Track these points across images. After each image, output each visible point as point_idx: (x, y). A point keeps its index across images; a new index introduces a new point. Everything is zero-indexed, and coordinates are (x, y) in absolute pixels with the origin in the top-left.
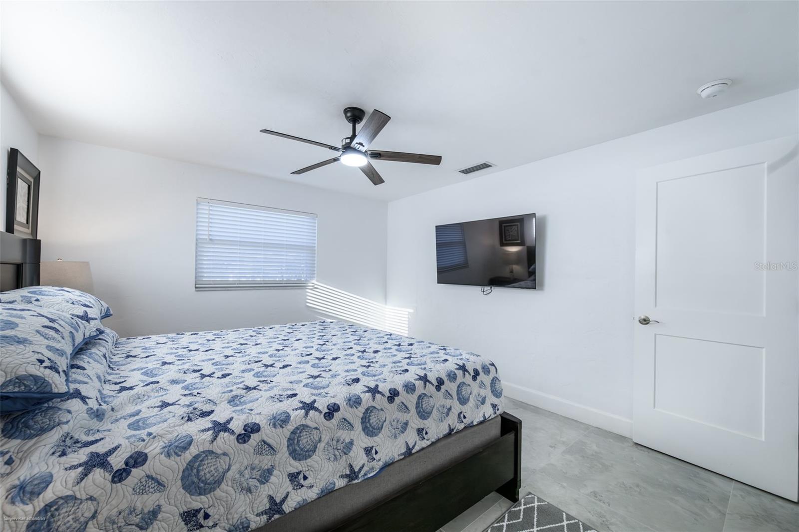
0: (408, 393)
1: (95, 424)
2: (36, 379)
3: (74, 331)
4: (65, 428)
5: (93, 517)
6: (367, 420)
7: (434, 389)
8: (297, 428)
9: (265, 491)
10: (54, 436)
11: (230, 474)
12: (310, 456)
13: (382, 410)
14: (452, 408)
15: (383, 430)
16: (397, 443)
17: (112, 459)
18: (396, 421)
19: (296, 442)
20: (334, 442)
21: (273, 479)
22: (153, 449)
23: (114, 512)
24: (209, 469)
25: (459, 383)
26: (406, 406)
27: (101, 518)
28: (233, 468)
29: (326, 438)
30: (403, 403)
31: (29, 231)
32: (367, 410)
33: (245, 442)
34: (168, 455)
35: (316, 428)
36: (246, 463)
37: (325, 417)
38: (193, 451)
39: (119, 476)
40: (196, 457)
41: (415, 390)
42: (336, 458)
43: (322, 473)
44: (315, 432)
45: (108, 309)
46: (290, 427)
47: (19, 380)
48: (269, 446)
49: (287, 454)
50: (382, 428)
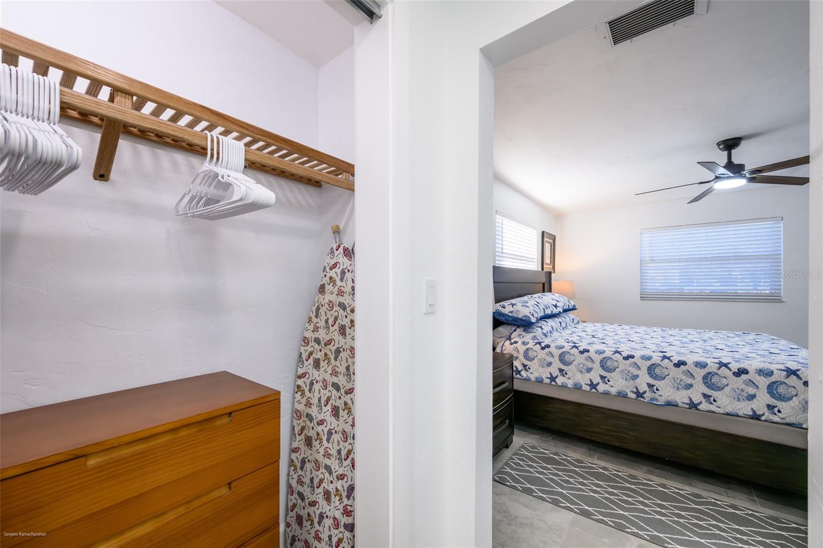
0: (697, 367)
1: (544, 337)
2: (528, 317)
3: (545, 309)
4: (535, 334)
5: (536, 356)
6: (652, 370)
7: (731, 373)
8: (606, 357)
9: (588, 376)
10: (532, 335)
11: (574, 362)
12: (612, 372)
13: (666, 368)
14: (757, 396)
15: (665, 380)
16: (679, 393)
17: (542, 344)
18: (679, 379)
19: (604, 362)
20: (627, 371)
21: (591, 372)
22: (552, 345)
23: (541, 358)
24: (567, 357)
25: (774, 380)
26: (691, 374)
27: (538, 357)
28: (576, 361)
29: (621, 367)
30: (689, 371)
31: (551, 267)
32: (653, 364)
33: (582, 354)
34: (556, 348)
35: (616, 361)
36: (581, 362)
37: (623, 358)
38: (563, 350)
39: (543, 348)
40: (564, 352)
41: (705, 368)
42: (626, 379)
43: (618, 383)
44: (616, 362)
45: (574, 305)
46: (603, 356)
47: (525, 316)
48: (592, 359)
49: (599, 366)
50: (664, 378)
